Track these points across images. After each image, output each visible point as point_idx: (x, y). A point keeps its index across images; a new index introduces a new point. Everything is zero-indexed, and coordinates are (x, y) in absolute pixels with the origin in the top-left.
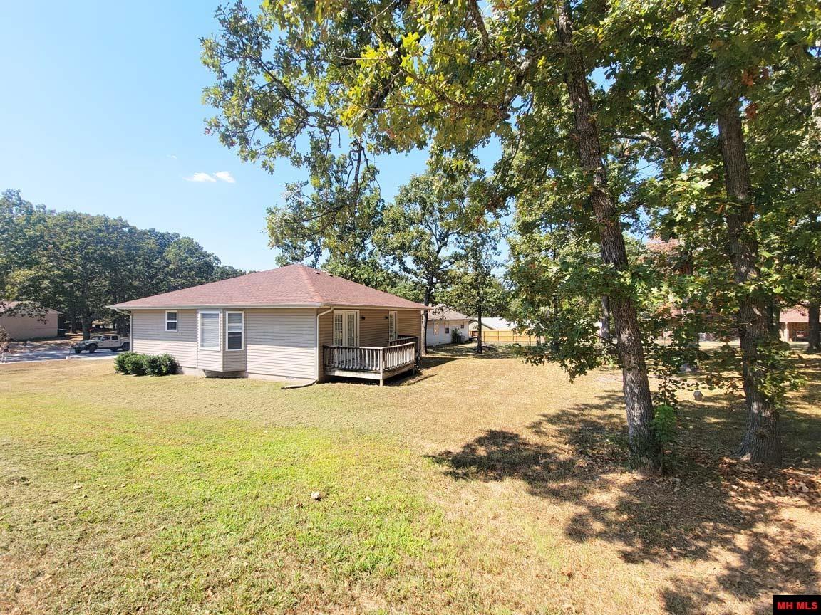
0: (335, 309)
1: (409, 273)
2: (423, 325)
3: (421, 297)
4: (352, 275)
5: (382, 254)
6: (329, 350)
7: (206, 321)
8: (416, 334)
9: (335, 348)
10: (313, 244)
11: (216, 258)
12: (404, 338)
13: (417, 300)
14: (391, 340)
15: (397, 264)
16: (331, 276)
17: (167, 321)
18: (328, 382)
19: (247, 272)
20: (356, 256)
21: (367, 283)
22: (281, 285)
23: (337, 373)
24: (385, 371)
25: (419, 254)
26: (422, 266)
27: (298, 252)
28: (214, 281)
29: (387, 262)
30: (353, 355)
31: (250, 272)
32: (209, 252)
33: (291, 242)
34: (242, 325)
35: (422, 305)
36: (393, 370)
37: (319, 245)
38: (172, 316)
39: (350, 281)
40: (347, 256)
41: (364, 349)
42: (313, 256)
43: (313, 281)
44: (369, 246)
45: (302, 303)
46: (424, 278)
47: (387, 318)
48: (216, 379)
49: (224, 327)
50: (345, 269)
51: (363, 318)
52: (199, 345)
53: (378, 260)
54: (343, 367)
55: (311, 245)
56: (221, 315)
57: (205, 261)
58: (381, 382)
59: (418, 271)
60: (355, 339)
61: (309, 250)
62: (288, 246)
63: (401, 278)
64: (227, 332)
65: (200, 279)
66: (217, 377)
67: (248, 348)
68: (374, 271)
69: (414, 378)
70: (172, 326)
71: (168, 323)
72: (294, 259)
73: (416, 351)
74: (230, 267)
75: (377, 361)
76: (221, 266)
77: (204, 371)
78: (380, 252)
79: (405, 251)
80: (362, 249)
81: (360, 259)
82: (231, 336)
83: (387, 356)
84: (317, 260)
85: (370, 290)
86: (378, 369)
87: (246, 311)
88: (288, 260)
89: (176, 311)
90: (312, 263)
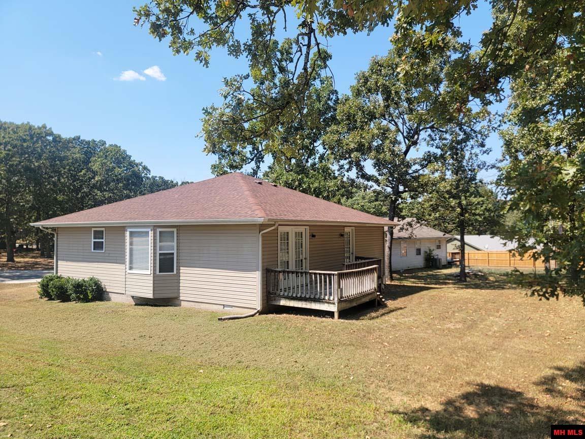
0: (280, 225)
1: (368, 180)
2: (387, 245)
3: (384, 209)
4: (300, 185)
5: (335, 158)
6: (273, 274)
7: (135, 240)
8: (378, 256)
9: (280, 272)
10: (254, 149)
11: (145, 168)
12: (363, 261)
13: (382, 214)
14: (347, 262)
15: (354, 170)
16: (275, 186)
17: (93, 240)
18: (272, 313)
19: (180, 183)
20: (304, 162)
21: (317, 193)
22: (218, 198)
23: (283, 302)
24: (340, 301)
25: (381, 156)
26: (385, 171)
27: (237, 158)
28: (144, 194)
29: (341, 167)
30: (302, 280)
31: (183, 183)
32: (137, 161)
33: (228, 147)
34: (175, 244)
35: (385, 220)
36: (350, 300)
37: (260, 149)
38: (99, 234)
39: (297, 193)
40: (293, 161)
41: (315, 274)
42: (253, 162)
43: (254, 192)
44: (320, 149)
45: (243, 219)
46: (387, 186)
47: (342, 235)
48: (146, 307)
49: (155, 246)
50: (291, 176)
51: (313, 236)
52: (128, 267)
53: (330, 166)
54: (290, 295)
55: (251, 150)
56: (151, 234)
57: (133, 171)
58: (336, 315)
59: (380, 178)
60: (304, 261)
61: (249, 155)
62: (225, 151)
63: (358, 187)
64: (158, 252)
65: (128, 191)
66: (147, 305)
67: (181, 271)
68: (325, 179)
69: (376, 311)
70: (98, 246)
71: (94, 242)
72: (232, 167)
73: (379, 277)
74: (160, 177)
75: (330, 288)
76: (150, 176)
77: (133, 297)
78: (333, 156)
79: (363, 154)
80: (312, 152)
81: (309, 164)
82: (162, 257)
83: (343, 282)
84: (258, 167)
85: (320, 202)
86: (332, 298)
87: (179, 227)
88: (225, 169)
89: (103, 229)
90: (252, 171)
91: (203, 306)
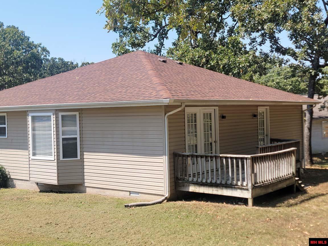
0: (186, 106)
1: (284, 54)
2: (306, 125)
3: (303, 86)
4: (207, 62)
5: (246, 31)
6: (180, 158)
7: (37, 124)
8: (296, 138)
9: (188, 156)
10: (156, 24)
11: (44, 49)
12: (279, 143)
13: (296, 91)
14: (261, 145)
15: (268, 43)
16: (181, 64)
18: (181, 200)
19: (80, 64)
20: (212, 36)
21: (227, 70)
22: (120, 78)
23: (192, 189)
24: (254, 187)
25: (299, 26)
26: (303, 43)
27: (139, 35)
28: (44, 77)
29: (253, 40)
30: (211, 165)
31: (83, 64)
32: (36, 43)
33: (129, 23)
34: (78, 128)
35: (304, 98)
36: (265, 186)
37: (164, 24)
39: (204, 70)
40: (200, 36)
41: (226, 158)
42: (156, 39)
43: (158, 72)
44: (229, 22)
45: (147, 100)
46: (306, 60)
47: (255, 116)
48: (51, 194)
49: (57, 131)
50: (197, 53)
51: (223, 117)
52: (31, 152)
53: (241, 40)
54: (200, 180)
55: (154, 25)
56: (53, 118)
57: (33, 54)
58: (250, 202)
59: (297, 50)
60: (214, 144)
61: (151, 32)
62: (126, 28)
63: (273, 62)
64: (61, 137)
65: (28, 75)
66: (52, 191)
67: (85, 157)
68: (235, 54)
69: (295, 197)
70: (1, 131)
72: (134, 45)
73: (298, 161)
74: (60, 59)
75: (243, 173)
76: (50, 58)
77: (37, 184)
78: (244, 29)
79: (277, 25)
80: (220, 26)
81: (217, 39)
82: (65, 142)
83: (257, 167)
84: (162, 44)
85: (230, 79)
86: (245, 184)
87: (81, 111)
88: (127, 47)
89: (5, 114)
90: (155, 49)
91: (108, 192)
